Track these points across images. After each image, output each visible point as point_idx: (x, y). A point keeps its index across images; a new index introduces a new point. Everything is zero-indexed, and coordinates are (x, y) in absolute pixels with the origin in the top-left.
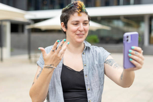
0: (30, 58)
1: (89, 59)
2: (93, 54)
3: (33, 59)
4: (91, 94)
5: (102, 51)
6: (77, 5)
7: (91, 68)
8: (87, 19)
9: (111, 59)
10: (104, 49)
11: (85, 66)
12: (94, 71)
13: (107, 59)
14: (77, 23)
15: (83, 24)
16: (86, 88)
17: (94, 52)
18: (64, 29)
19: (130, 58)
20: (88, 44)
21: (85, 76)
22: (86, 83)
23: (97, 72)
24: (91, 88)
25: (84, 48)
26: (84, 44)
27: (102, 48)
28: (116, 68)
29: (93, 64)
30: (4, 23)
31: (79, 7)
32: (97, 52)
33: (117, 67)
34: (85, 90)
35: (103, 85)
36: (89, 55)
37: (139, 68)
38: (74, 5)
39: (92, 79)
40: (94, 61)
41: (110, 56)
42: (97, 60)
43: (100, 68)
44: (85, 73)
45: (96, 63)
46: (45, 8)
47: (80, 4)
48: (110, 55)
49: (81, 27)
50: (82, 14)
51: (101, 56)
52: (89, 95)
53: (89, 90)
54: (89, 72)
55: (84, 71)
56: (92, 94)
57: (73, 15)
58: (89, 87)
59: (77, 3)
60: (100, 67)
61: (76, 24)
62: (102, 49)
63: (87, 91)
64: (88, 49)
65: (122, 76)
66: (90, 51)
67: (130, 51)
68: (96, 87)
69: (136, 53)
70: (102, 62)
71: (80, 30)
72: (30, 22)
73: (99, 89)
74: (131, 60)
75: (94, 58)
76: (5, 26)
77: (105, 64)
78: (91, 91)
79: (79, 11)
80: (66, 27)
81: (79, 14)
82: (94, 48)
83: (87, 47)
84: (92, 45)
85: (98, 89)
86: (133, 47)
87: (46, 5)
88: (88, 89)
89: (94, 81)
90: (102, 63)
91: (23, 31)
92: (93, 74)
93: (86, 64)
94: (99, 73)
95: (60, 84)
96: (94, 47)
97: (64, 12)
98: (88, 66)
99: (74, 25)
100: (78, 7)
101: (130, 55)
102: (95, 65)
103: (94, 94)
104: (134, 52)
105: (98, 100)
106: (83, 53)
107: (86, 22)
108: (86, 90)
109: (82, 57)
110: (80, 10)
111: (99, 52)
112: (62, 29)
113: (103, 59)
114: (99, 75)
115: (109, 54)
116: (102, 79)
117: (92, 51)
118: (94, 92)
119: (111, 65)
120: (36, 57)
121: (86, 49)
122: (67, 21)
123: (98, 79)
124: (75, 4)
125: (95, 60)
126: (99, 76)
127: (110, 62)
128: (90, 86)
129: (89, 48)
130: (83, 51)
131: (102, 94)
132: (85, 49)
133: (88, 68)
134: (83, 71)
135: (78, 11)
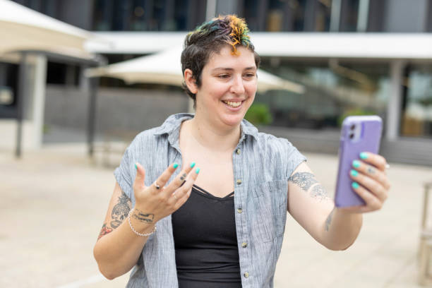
0: (91, 152)
1: (250, 167)
2: (261, 155)
3: (99, 155)
4: (250, 256)
5: (287, 149)
6: (229, 27)
7: (253, 191)
8: (254, 65)
9: (307, 171)
10: (290, 144)
11: (240, 183)
12: (261, 198)
13: (295, 172)
14: (227, 74)
15: (243, 75)
16: (239, 241)
17: (264, 149)
18: (192, 88)
19: (353, 181)
20: (250, 129)
21: (237, 210)
22: (238, 229)
23: (269, 203)
24: (251, 242)
25: (240, 137)
26: (241, 126)
27: (285, 141)
28: (318, 197)
29: (259, 181)
30: (30, 59)
31: (235, 32)
32: (273, 150)
33: (320, 194)
34: (234, 245)
35: (281, 236)
36: (250, 157)
37: (375, 209)
38: (221, 25)
39: (254, 219)
40: (263, 172)
41: (304, 164)
42: (270, 171)
43: (276, 193)
44: (237, 203)
45: (269, 178)
46: (138, 25)
47: (237, 25)
48: (306, 161)
49: (237, 85)
50: (242, 51)
51: (282, 162)
52: (243, 260)
53: (245, 246)
54: (248, 200)
55: (236, 196)
56: (252, 257)
57: (218, 53)
58: (244, 240)
59: (227, 22)
60: (276, 189)
61: (224, 77)
62: (286, 144)
63: (239, 249)
64: (249, 140)
65: (328, 221)
66: (255, 147)
67: (357, 163)
68: (265, 240)
69: (370, 170)
70: (283, 178)
71: (234, 93)
72: (97, 59)
73: (272, 247)
74: (355, 186)
75: (264, 165)
76: (33, 67)
77: (291, 183)
78: (249, 251)
79: (235, 43)
80: (199, 83)
81: (233, 50)
82: (264, 140)
83: (246, 136)
84: (259, 132)
85: (269, 245)
86: (365, 155)
87: (141, 19)
88: (243, 245)
89: (260, 225)
90: (284, 180)
91: (77, 82)
92: (257, 207)
93: (241, 178)
94: (274, 204)
95: (168, 230)
96: (266, 136)
97: (191, 42)
98: (246, 185)
99: (219, 79)
100: (232, 34)
101: (353, 173)
102: (265, 185)
103: (259, 257)
104: (366, 168)
105: (266, 274)
106: (236, 151)
107: (250, 72)
108: (236, 245)
109: (233, 160)
110: (237, 41)
111: (277, 150)
112: (186, 87)
113: (285, 169)
114: (272, 208)
115: (303, 159)
116: (280, 220)
117: (261, 147)
118: (258, 253)
119: (305, 189)
120: (107, 151)
121: (245, 140)
122: (202, 67)
123: (271, 220)
124: (224, 25)
125: (266, 170)
126: (274, 211)
127: (304, 179)
128: (247, 236)
129: (252, 138)
130: (237, 144)
131: (277, 259)
132: (241, 140)
133: (246, 189)
134: (233, 197)
135: (231, 43)
